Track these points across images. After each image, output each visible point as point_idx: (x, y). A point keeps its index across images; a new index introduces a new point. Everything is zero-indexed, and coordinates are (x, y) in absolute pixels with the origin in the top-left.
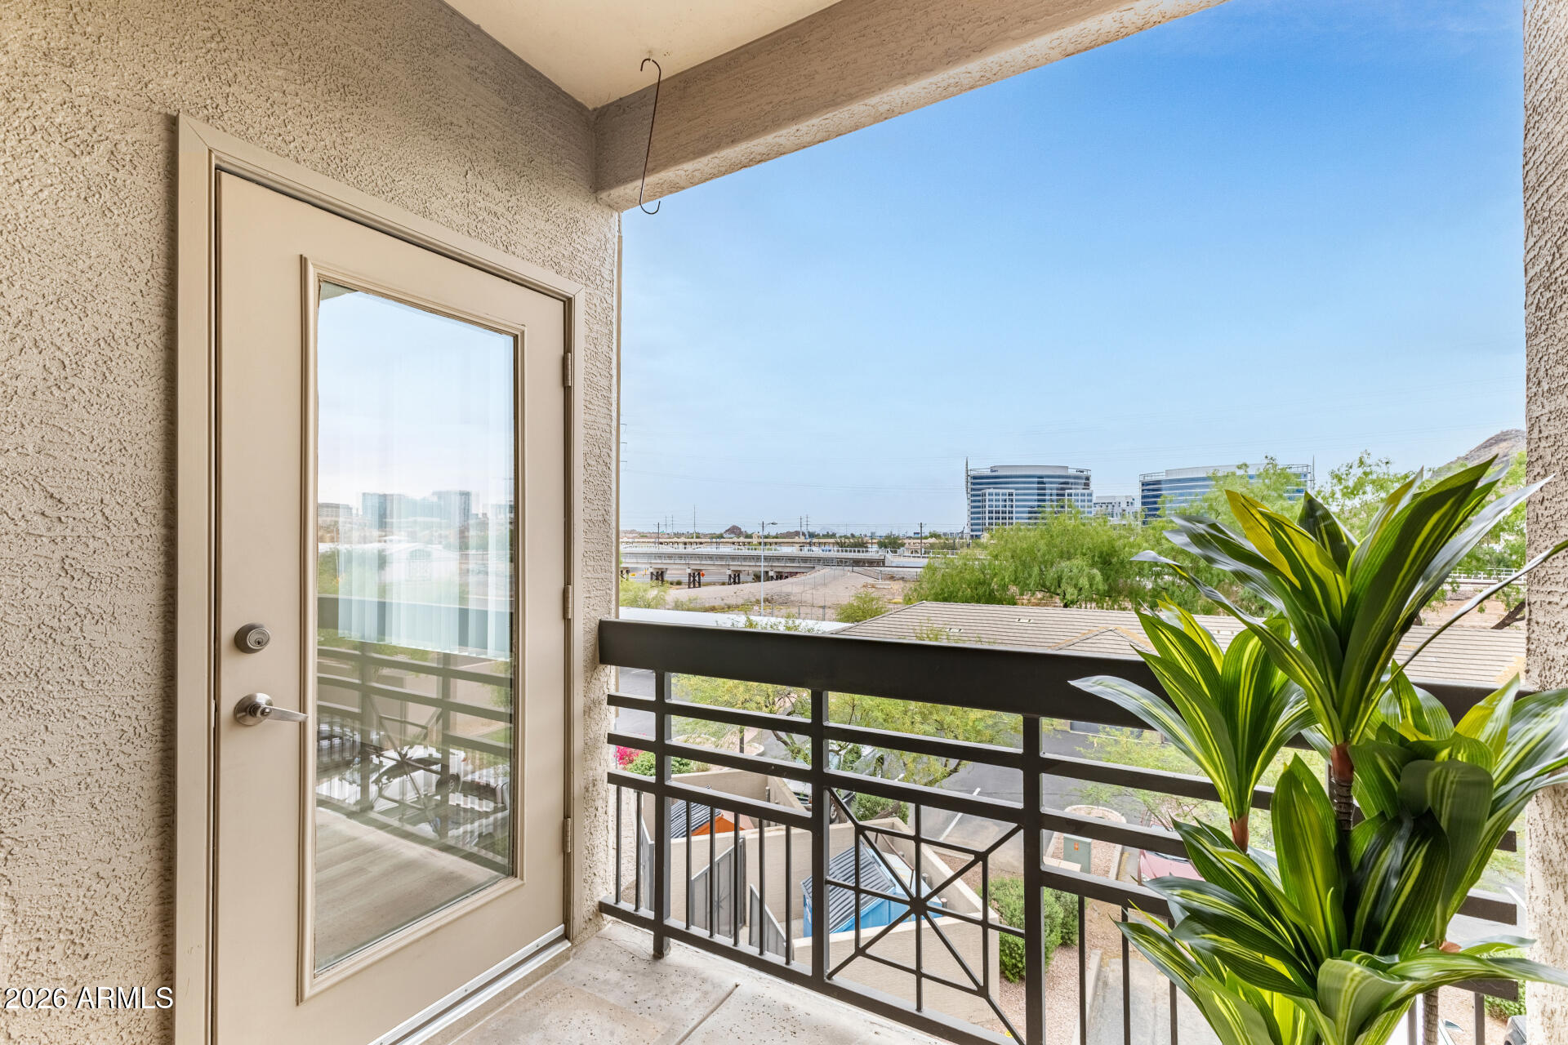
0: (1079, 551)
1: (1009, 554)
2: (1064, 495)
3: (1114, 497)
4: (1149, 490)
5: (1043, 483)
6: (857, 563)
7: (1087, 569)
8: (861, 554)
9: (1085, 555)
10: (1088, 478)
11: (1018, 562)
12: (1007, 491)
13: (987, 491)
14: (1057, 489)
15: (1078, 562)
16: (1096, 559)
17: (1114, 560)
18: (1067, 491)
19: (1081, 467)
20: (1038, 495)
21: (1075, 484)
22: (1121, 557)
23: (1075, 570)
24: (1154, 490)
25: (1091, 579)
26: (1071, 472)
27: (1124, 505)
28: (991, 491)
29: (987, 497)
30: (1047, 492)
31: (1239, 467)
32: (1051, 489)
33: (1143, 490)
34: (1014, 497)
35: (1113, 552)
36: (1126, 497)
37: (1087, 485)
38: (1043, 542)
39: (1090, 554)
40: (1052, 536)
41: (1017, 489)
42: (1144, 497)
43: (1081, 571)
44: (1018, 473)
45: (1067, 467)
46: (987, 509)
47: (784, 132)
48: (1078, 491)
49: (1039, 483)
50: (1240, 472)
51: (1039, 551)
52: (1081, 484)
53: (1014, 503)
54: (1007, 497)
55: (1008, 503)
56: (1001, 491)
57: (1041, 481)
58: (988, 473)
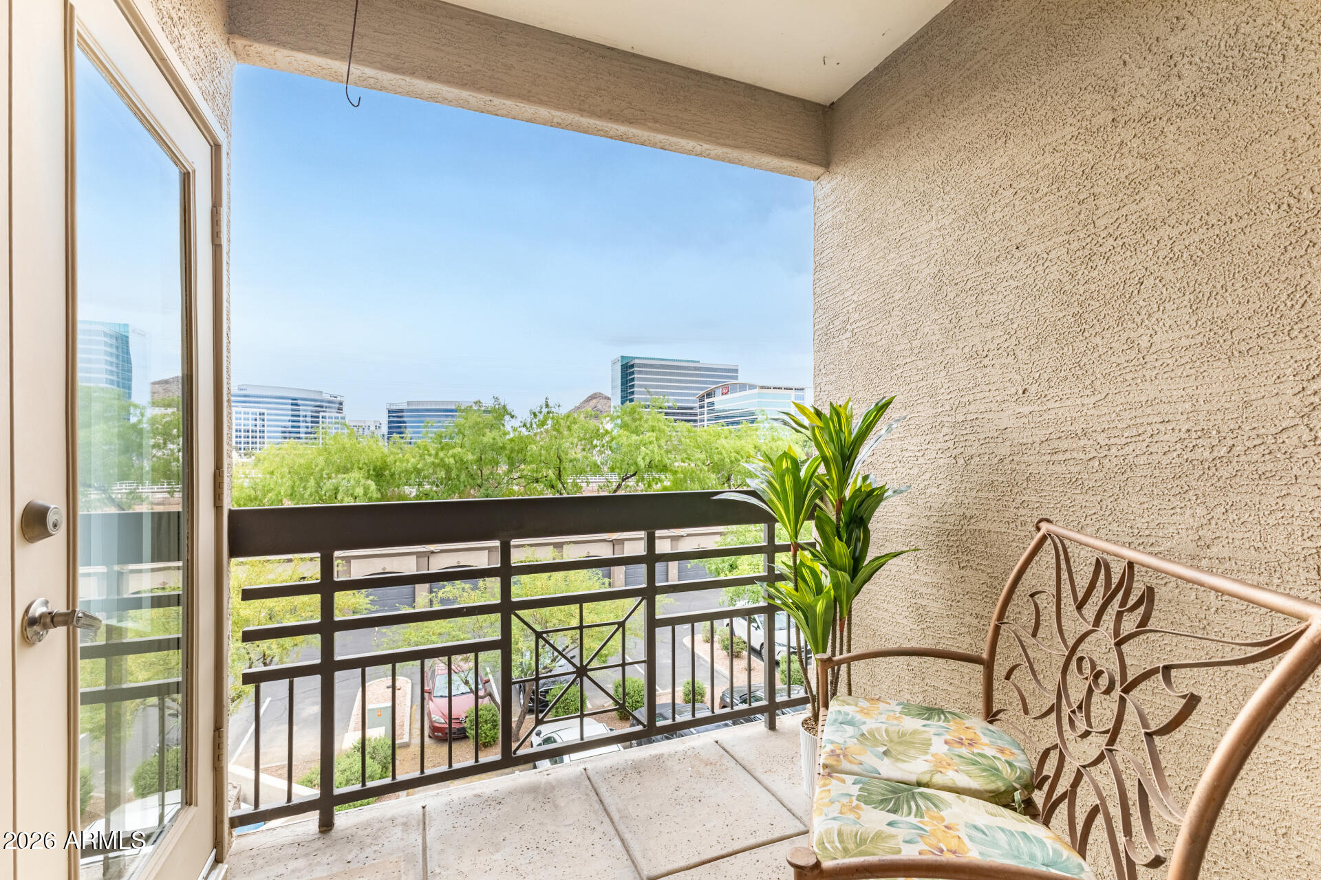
0: (356, 466)
1: (286, 470)
2: (318, 417)
3: (365, 422)
4: (394, 417)
5: (297, 405)
7: (363, 481)
9: (361, 469)
10: (341, 404)
11: (296, 478)
12: (258, 411)
14: (312, 412)
15: (355, 475)
16: (371, 472)
17: (387, 473)
18: (321, 414)
19: (335, 393)
21: (329, 407)
22: (392, 471)
23: (352, 482)
24: (398, 417)
25: (366, 489)
26: (327, 397)
27: (372, 428)
30: (302, 413)
31: (475, 403)
32: (306, 410)
33: (389, 416)
34: (266, 417)
35: (385, 466)
36: (375, 422)
37: (340, 409)
38: (321, 458)
39: (366, 468)
40: (330, 453)
41: (268, 409)
42: (390, 422)
43: (358, 482)
45: (321, 392)
47: (480, 96)
48: (332, 414)
50: (475, 408)
51: (316, 466)
52: (335, 408)
53: (266, 423)
54: (258, 417)
55: (259, 422)
56: (250, 410)
57: (295, 402)
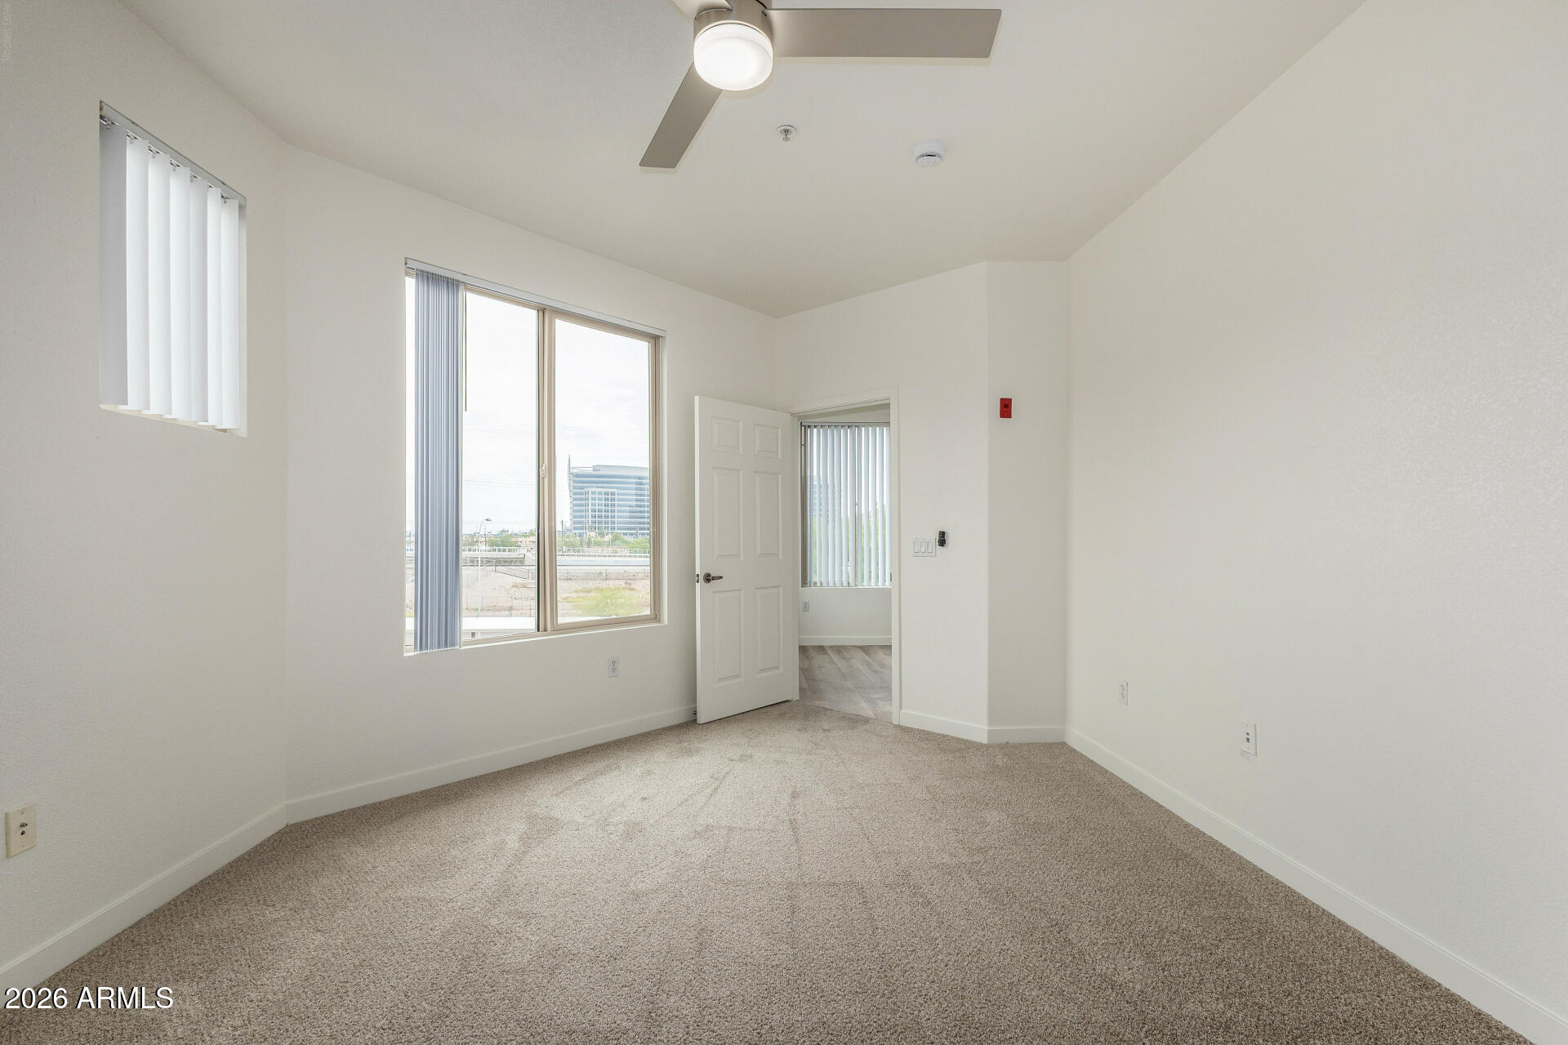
6: (499, 562)
8: (507, 553)
13: (590, 490)
20: (637, 500)
28: (594, 489)
29: (590, 496)
44: (615, 473)
46: (590, 507)
49: (637, 483)
58: (590, 471)
